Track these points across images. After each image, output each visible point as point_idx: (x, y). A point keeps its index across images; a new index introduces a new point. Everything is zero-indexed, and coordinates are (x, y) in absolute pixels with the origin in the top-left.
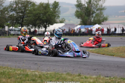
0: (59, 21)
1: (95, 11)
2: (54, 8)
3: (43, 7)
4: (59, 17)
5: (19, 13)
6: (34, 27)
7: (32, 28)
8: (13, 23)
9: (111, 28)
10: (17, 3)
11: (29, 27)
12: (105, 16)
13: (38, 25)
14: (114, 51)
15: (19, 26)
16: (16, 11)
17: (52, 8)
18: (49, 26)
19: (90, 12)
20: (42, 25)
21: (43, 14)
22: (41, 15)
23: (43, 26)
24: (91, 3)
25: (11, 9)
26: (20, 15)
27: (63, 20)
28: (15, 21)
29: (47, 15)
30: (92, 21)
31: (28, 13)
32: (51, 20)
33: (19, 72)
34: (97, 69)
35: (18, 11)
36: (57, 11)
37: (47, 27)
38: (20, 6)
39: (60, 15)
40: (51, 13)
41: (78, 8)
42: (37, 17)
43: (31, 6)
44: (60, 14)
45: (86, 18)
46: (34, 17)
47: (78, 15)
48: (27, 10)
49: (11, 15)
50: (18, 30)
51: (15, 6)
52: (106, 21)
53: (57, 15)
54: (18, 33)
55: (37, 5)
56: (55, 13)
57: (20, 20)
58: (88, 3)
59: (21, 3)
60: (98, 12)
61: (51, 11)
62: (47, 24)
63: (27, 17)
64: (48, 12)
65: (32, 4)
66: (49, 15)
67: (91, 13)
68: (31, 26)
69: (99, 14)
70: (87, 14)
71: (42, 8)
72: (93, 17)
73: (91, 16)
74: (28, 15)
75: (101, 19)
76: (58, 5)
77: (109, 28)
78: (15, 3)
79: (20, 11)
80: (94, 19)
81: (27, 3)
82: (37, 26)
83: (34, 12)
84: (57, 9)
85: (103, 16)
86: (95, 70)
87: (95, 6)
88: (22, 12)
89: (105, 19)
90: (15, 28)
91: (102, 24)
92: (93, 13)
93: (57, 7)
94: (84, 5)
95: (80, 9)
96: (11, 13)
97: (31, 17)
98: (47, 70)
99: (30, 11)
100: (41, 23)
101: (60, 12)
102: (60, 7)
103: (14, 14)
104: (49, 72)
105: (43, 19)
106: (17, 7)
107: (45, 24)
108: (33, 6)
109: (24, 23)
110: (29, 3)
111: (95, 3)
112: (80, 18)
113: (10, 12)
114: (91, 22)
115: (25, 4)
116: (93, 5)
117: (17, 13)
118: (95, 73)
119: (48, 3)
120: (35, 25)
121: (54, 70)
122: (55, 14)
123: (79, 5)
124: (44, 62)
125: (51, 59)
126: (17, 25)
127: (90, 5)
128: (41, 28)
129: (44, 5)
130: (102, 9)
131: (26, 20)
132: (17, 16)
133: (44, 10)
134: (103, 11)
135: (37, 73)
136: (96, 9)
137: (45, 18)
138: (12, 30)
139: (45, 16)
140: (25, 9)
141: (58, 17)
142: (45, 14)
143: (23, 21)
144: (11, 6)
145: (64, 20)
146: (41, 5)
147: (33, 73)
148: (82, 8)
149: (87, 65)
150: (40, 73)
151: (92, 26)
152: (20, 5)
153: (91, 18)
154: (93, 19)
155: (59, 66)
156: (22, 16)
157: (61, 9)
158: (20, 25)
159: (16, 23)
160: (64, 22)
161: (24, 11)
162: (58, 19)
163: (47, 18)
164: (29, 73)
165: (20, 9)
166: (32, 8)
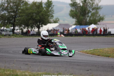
0: (53, 21)
1: (91, 10)
2: (47, 7)
3: (36, 6)
4: (53, 16)
5: (11, 13)
6: (27, 27)
7: (25, 29)
8: (5, 23)
9: (107, 28)
10: (9, 2)
11: (21, 27)
12: (101, 15)
13: (31, 25)
14: (110, 51)
15: (11, 27)
16: (7, 10)
17: (45, 8)
18: (42, 26)
19: (85, 11)
20: (35, 25)
21: (36, 13)
22: (34, 14)
23: (36, 27)
24: (87, 2)
25: (2, 8)
26: (11, 15)
27: (57, 19)
28: (7, 21)
29: (40, 14)
30: (88, 21)
31: (21, 13)
32: (44, 20)
33: (9, 72)
34: (90, 70)
35: (10, 11)
36: (51, 11)
37: (40, 27)
38: (12, 6)
39: (54, 15)
40: (44, 12)
41: (73, 7)
42: (30, 17)
43: (23, 5)
44: (54, 13)
45: (82, 17)
46: (26, 17)
47: (73, 15)
48: (19, 10)
49: (3, 15)
50: (10, 30)
51: (6, 5)
52: (102, 21)
53: (51, 14)
54: (9, 34)
55: (29, 4)
56: (49, 12)
57: (12, 20)
58: (83, 2)
59: (13, 2)
60: (94, 11)
61: (45, 10)
62: (40, 24)
63: (19, 16)
64: (41, 12)
65: (24, 2)
66: (42, 15)
67: (87, 12)
68: (23, 26)
69: (95, 13)
70: (82, 13)
71: (35, 8)
72: (88, 17)
73: (86, 16)
74: (21, 15)
75: (97, 19)
76: (51, 4)
77: (105, 28)
78: (7, 2)
79: (12, 10)
80: (90, 19)
81: (19, 2)
82: (30, 27)
83: (27, 12)
84: (50, 8)
85: (99, 15)
86: (88, 70)
87: (91, 5)
88: (14, 12)
89: (102, 19)
90: (7, 28)
91: (98, 24)
92: (88, 13)
93: (51, 6)
94: (79, 4)
95: (75, 8)
96: (3, 13)
97: (24, 17)
98: (38, 70)
99: (22, 10)
100: (33, 23)
101: (54, 11)
102: (53, 6)
103: (6, 14)
104: (39, 73)
105: (36, 18)
106: (9, 6)
107: (38, 25)
108: (25, 6)
109: (16, 23)
110: (22, 2)
111: (91, 2)
112: (75, 17)
113: (1, 11)
114: (86, 21)
115: (17, 3)
116: (89, 4)
117: (9, 12)
118: (88, 73)
119: (42, 2)
120: (27, 25)
121: (45, 70)
122: (48, 14)
123: (74, 5)
124: (35, 62)
125: (43, 60)
126: (9, 25)
127: (86, 4)
128: (34, 28)
129: (37, 4)
130: (98, 8)
131: (18, 20)
132: (9, 15)
133: (37, 9)
134: (99, 11)
135: (27, 73)
136: (92, 8)
137: (38, 18)
138: (4, 31)
139: (38, 16)
140: (17, 8)
141: (51, 17)
142: (38, 13)
143: (15, 21)
144: (2, 5)
145: (59, 20)
146: (34, 4)
147: (23, 73)
148: (77, 7)
149: (80, 65)
150: (30, 74)
151: (88, 26)
152: (11, 4)
153: (87, 18)
154: (88, 19)
155: (50, 66)
156: (14, 15)
157: (54, 8)
158: (12, 25)
159: (7, 22)
160: (59, 22)
161: (16, 11)
162: (52, 19)
163: (40, 17)
164: (19, 74)
165: (11, 8)
166: (24, 7)
